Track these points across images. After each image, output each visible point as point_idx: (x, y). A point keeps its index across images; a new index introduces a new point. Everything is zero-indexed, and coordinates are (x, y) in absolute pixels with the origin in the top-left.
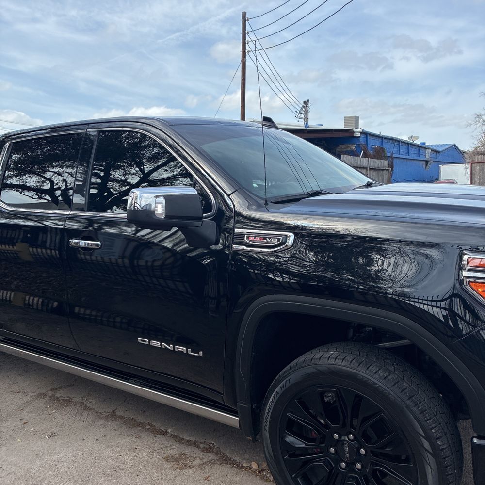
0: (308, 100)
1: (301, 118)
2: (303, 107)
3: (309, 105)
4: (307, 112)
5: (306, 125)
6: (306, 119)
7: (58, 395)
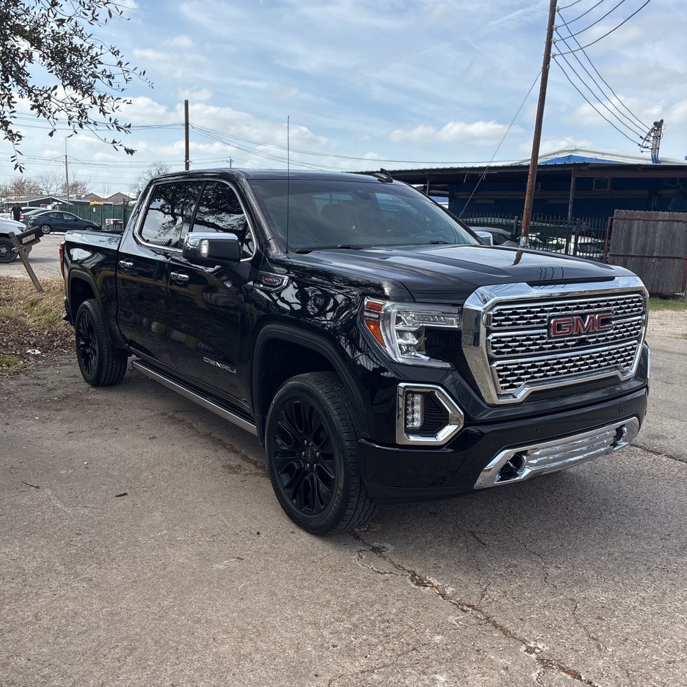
0: (662, 121)
1: (648, 147)
2: (653, 130)
3: (663, 127)
4: (658, 138)
5: (655, 159)
6: (655, 149)
7: (176, 416)
